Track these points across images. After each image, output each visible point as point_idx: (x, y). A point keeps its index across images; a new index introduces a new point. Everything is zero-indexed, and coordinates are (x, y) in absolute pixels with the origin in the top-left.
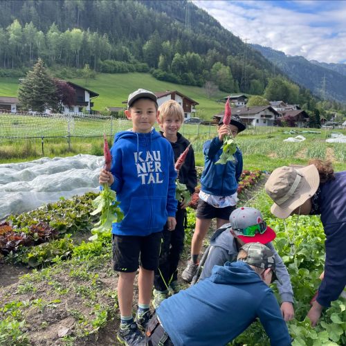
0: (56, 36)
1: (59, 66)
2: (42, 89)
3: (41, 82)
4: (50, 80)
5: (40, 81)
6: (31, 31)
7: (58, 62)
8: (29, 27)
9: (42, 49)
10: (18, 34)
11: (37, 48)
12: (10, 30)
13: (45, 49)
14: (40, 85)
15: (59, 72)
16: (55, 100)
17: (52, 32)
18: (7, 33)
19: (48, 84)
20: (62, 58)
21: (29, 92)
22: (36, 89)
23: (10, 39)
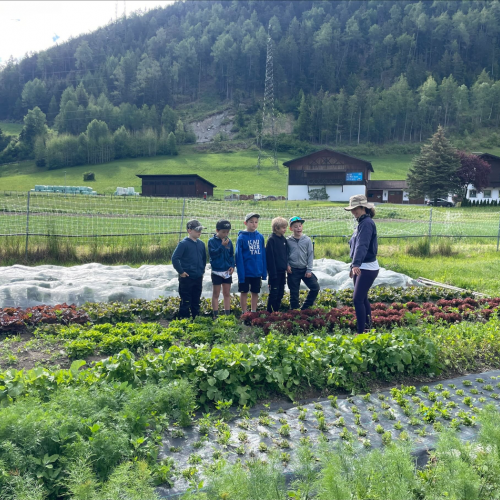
0: (486, 88)
1: (486, 130)
2: (439, 168)
3: (439, 158)
4: (451, 155)
5: (437, 156)
6: (450, 87)
7: (485, 125)
8: (447, 82)
9: (464, 110)
10: (431, 95)
11: (456, 109)
12: (421, 91)
13: (467, 108)
14: (438, 162)
15: (484, 140)
16: (457, 181)
17: (481, 83)
18: (417, 96)
19: (449, 161)
20: (492, 117)
21: (421, 174)
22: (431, 168)
23: (420, 103)
